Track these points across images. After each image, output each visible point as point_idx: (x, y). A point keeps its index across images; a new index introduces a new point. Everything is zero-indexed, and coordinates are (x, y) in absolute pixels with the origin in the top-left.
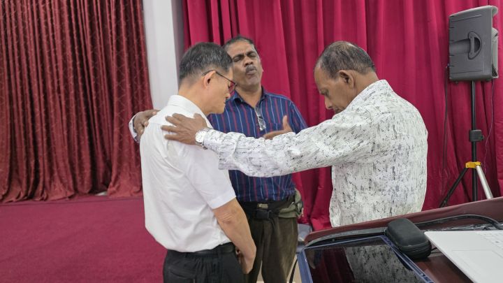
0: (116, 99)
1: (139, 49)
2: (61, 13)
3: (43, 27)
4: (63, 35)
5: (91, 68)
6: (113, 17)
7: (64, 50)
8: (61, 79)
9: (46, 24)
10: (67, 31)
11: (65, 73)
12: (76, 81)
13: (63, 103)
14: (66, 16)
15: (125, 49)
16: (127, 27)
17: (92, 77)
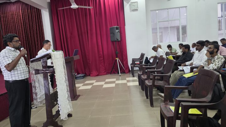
0: (37, 47)
1: (42, 34)
2: (22, 25)
3: (17, 29)
4: (22, 31)
5: (30, 39)
6: (35, 27)
7: (23, 35)
10: (23, 30)
12: (26, 42)
15: (38, 34)
16: (39, 29)
17: (30, 41)
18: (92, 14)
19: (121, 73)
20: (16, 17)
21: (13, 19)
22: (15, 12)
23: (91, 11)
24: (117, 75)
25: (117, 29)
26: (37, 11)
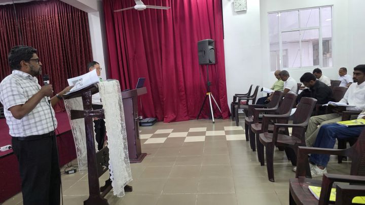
2: (58, 38)
3: (51, 44)
4: (59, 47)
5: (70, 60)
6: (78, 40)
7: (59, 53)
8: (58, 65)
9: (52, 43)
11: (60, 62)
12: (64, 65)
13: (59, 74)
14: (60, 40)
15: (83, 53)
16: (84, 44)
18: (168, 19)
19: (214, 118)
20: (49, 24)
21: (45, 28)
22: (48, 16)
23: (168, 15)
24: (208, 121)
25: (210, 43)
26: (81, 15)
